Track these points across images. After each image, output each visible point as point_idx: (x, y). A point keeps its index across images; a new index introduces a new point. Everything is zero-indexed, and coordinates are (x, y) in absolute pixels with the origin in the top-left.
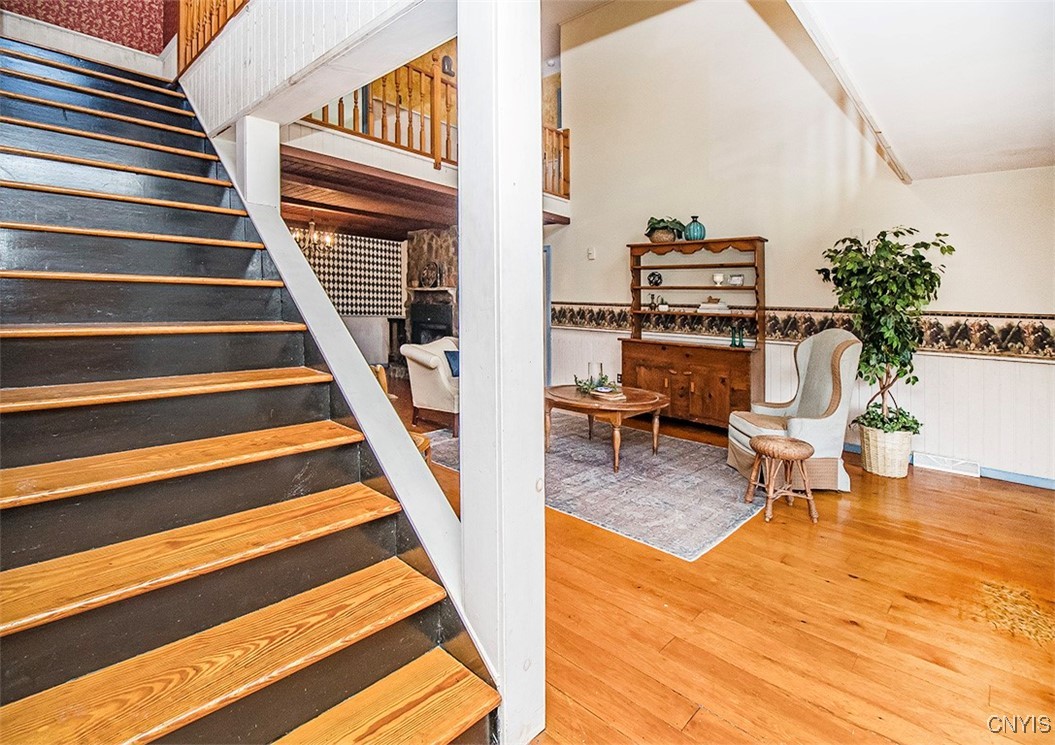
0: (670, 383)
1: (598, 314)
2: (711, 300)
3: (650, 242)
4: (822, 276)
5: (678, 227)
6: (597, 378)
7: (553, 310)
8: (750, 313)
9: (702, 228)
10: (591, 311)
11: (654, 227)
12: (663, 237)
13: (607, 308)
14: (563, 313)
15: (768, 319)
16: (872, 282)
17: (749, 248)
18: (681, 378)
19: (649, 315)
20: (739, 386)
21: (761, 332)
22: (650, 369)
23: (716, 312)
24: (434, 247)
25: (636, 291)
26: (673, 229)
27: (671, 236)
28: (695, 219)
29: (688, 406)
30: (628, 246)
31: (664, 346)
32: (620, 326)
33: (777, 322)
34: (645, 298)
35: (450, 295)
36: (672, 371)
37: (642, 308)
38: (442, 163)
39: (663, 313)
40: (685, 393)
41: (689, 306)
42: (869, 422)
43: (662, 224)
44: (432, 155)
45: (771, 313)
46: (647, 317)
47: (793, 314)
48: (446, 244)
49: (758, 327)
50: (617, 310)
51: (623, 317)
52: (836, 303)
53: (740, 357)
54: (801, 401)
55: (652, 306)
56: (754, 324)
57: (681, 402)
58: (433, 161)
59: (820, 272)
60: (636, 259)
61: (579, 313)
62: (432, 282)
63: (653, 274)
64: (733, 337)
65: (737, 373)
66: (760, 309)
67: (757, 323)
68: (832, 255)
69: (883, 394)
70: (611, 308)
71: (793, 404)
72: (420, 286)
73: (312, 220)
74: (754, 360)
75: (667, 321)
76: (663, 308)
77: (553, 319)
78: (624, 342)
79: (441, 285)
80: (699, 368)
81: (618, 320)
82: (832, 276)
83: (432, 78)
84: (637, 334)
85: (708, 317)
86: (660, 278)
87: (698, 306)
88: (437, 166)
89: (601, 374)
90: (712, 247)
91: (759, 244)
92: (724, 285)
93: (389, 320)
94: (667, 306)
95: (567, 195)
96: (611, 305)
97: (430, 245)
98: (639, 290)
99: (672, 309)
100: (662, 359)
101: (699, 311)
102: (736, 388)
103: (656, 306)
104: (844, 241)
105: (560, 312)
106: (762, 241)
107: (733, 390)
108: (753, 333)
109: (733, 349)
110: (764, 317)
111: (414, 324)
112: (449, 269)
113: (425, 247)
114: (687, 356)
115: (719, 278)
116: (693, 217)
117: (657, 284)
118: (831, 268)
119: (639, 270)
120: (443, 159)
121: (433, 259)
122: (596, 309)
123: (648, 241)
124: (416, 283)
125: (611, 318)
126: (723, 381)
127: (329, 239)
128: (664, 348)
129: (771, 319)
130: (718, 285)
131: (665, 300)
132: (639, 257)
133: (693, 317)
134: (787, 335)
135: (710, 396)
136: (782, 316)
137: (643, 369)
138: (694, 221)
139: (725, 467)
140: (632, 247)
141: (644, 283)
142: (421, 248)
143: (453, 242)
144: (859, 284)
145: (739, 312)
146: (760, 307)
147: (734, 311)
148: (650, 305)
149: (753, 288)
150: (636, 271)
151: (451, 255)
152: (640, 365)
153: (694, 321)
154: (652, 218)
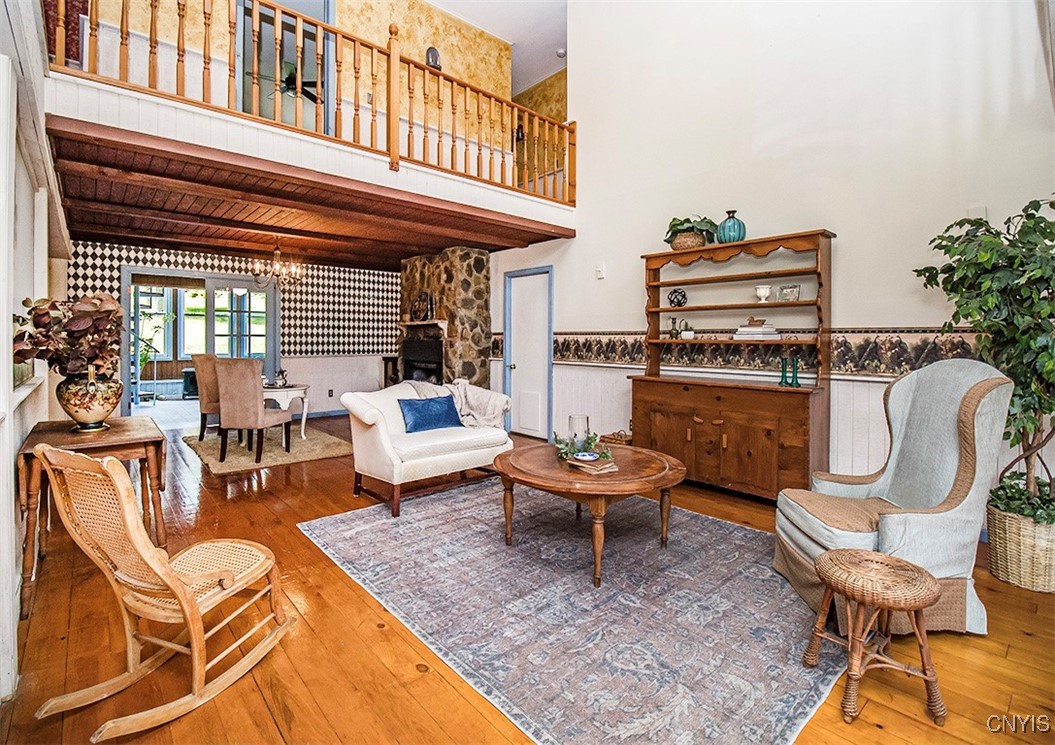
0: (695, 434)
1: (608, 345)
2: (752, 323)
3: (671, 250)
4: (923, 279)
5: (708, 227)
6: (581, 437)
7: (556, 342)
8: (808, 338)
9: (741, 226)
10: (600, 342)
11: (676, 230)
12: (688, 241)
13: (617, 337)
14: (566, 345)
15: (835, 344)
16: (1023, 281)
17: (811, 247)
18: (708, 428)
19: (670, 345)
20: (792, 440)
21: (824, 365)
22: (669, 417)
23: (760, 337)
24: (426, 274)
25: (653, 315)
26: (702, 231)
27: (699, 240)
28: (731, 214)
29: (719, 467)
30: (642, 257)
31: (686, 386)
32: (634, 359)
33: (850, 350)
34: (665, 324)
35: (441, 329)
36: (696, 419)
37: (661, 336)
38: (401, 163)
39: (688, 341)
40: (714, 448)
41: (722, 332)
42: (1007, 505)
43: (686, 225)
44: (388, 153)
45: (840, 337)
46: (667, 348)
47: (872, 337)
48: (438, 270)
49: (820, 357)
50: (630, 340)
51: (637, 348)
52: (949, 319)
53: (794, 400)
54: (896, 475)
55: (674, 334)
56: (813, 354)
57: (710, 462)
58: (389, 160)
59: (919, 273)
60: (653, 273)
61: (584, 345)
62: (422, 315)
63: (675, 291)
64: (784, 371)
65: (790, 424)
66: (823, 332)
67: (818, 351)
68: (945, 245)
69: (1026, 459)
70: (622, 338)
71: (882, 479)
72: (412, 320)
73: (277, 248)
74: (815, 404)
75: (693, 351)
76: (687, 336)
77: (555, 353)
78: (636, 381)
79: (432, 318)
80: (734, 415)
81: (631, 352)
82: (941, 278)
83: (389, 56)
84: (654, 370)
85: (749, 345)
86: (684, 296)
87: (734, 331)
88: (394, 167)
89: (588, 432)
90: (756, 250)
91: (822, 241)
92: (772, 301)
93: (384, 359)
94: (692, 333)
95: (572, 203)
96: (622, 333)
97: (422, 274)
98: (658, 313)
99: (700, 336)
100: (683, 403)
101: (736, 337)
102: (787, 444)
103: (678, 333)
104: (961, 224)
105: (563, 344)
106: (828, 236)
107: (782, 446)
108: (813, 366)
109: (783, 389)
110: (830, 343)
111: (406, 363)
112: (441, 300)
113: (418, 276)
114: (718, 398)
115: (764, 291)
116: (729, 212)
117: (679, 304)
118: (939, 267)
119: (658, 287)
120: (401, 158)
121: (425, 289)
122: (605, 339)
123: (668, 249)
124: (407, 317)
125: (624, 350)
126: (769, 433)
127: (296, 269)
128: (686, 389)
129: (840, 345)
130: (763, 301)
131: (690, 325)
132: (658, 269)
133: (728, 346)
134: (864, 368)
135: (749, 453)
136: (855, 340)
137: (659, 417)
138: (729, 218)
139: (770, 573)
140: (648, 258)
141: (664, 303)
142: (414, 277)
143: (446, 268)
144: (995, 286)
145: (793, 337)
146: (823, 328)
147: (785, 336)
148: (670, 332)
149: (814, 304)
150: (653, 289)
151: (442, 282)
152: (655, 411)
153: (729, 351)
154: (674, 219)
